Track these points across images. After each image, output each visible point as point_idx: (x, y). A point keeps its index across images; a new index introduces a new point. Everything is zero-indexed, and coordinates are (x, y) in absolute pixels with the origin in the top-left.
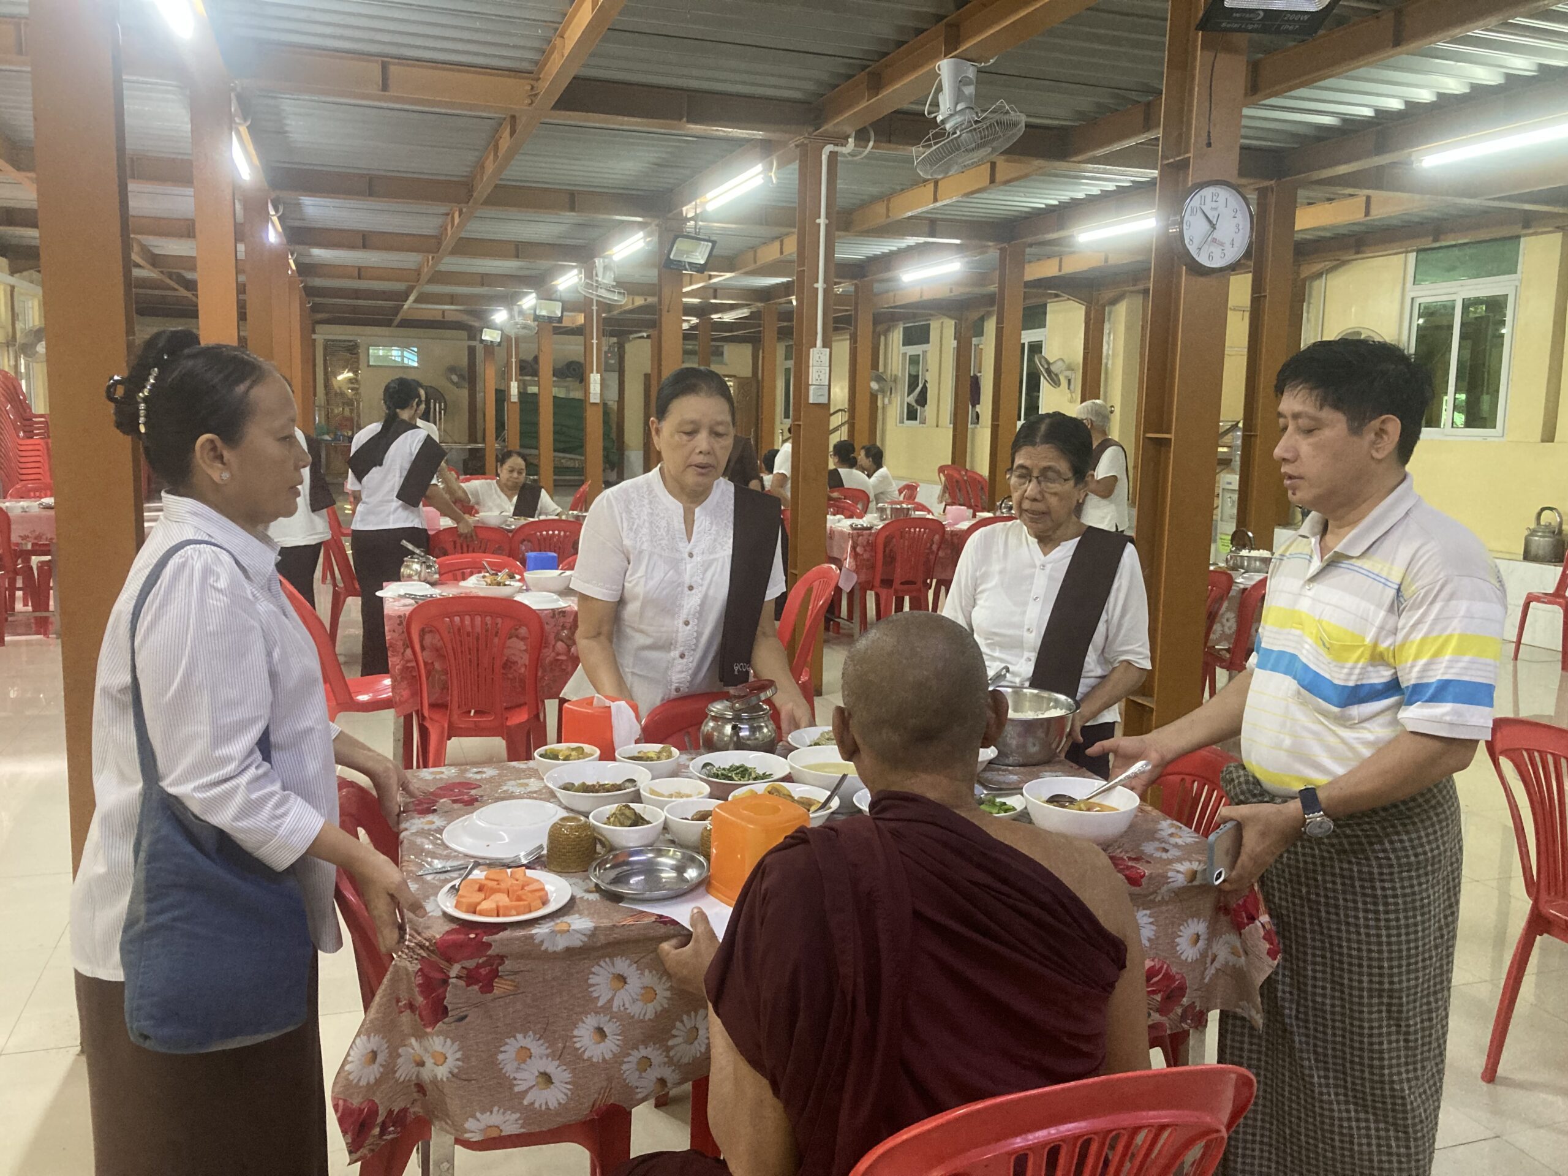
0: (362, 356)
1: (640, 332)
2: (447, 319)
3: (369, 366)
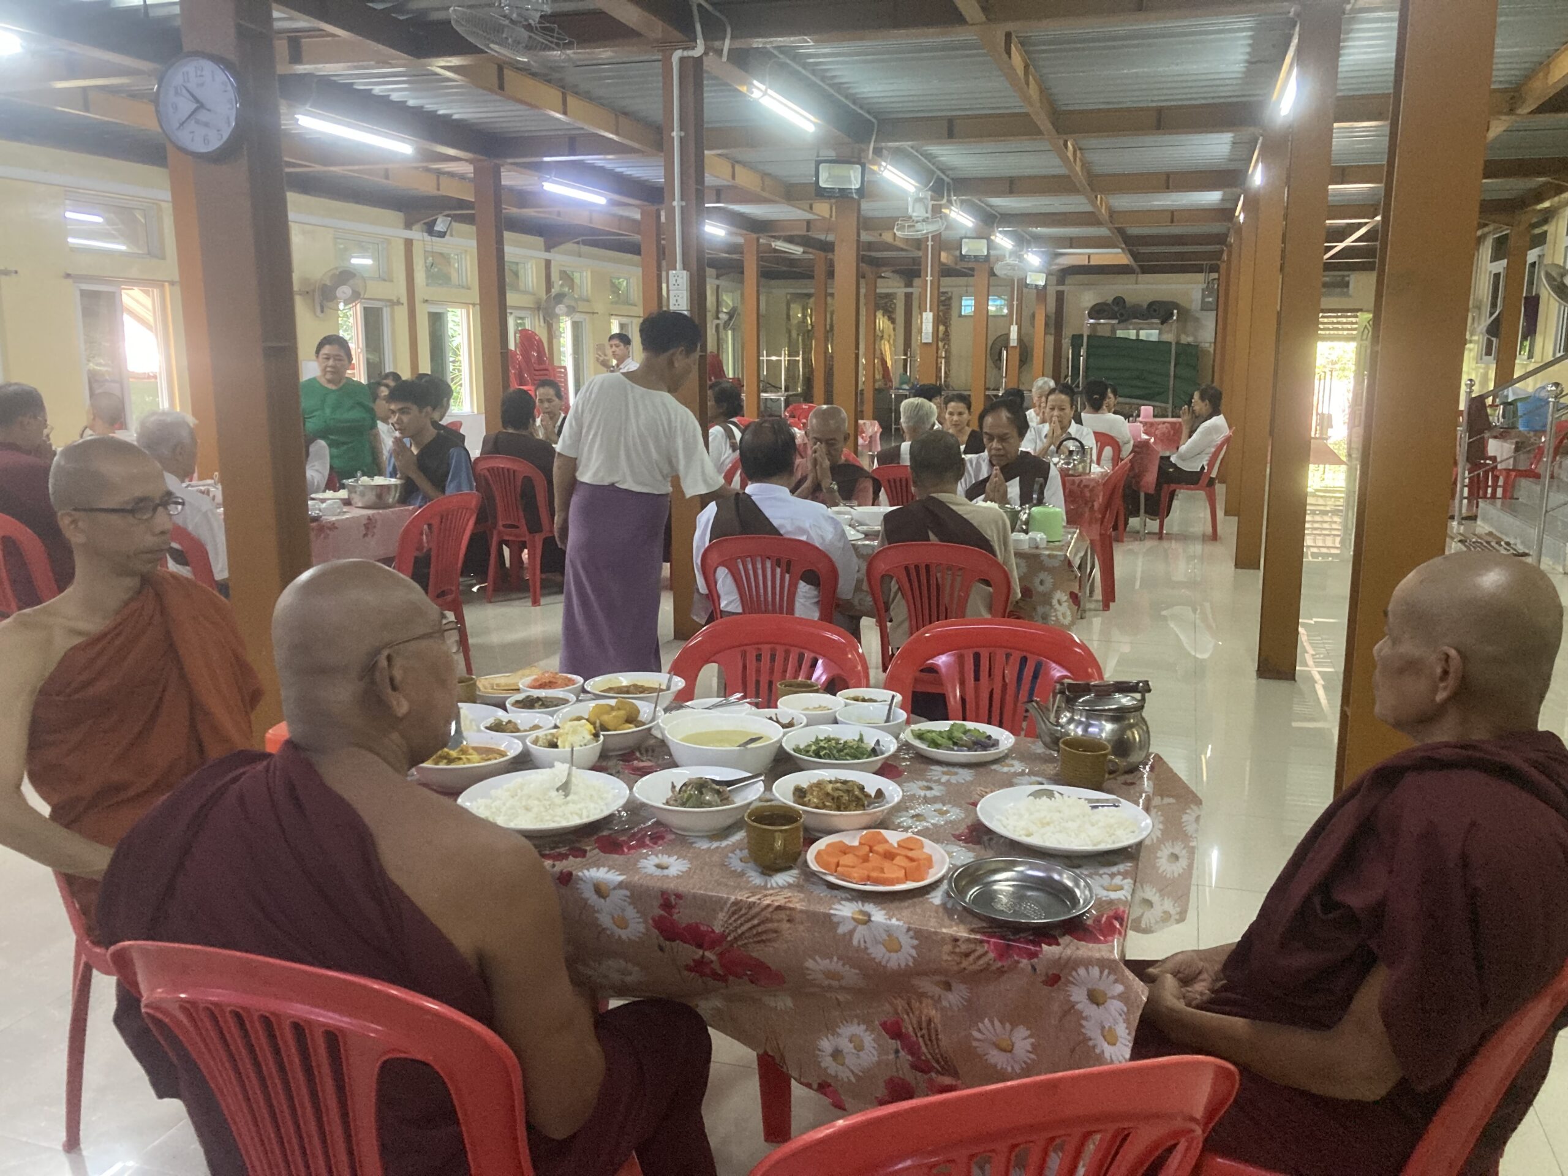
3: (960, 316)
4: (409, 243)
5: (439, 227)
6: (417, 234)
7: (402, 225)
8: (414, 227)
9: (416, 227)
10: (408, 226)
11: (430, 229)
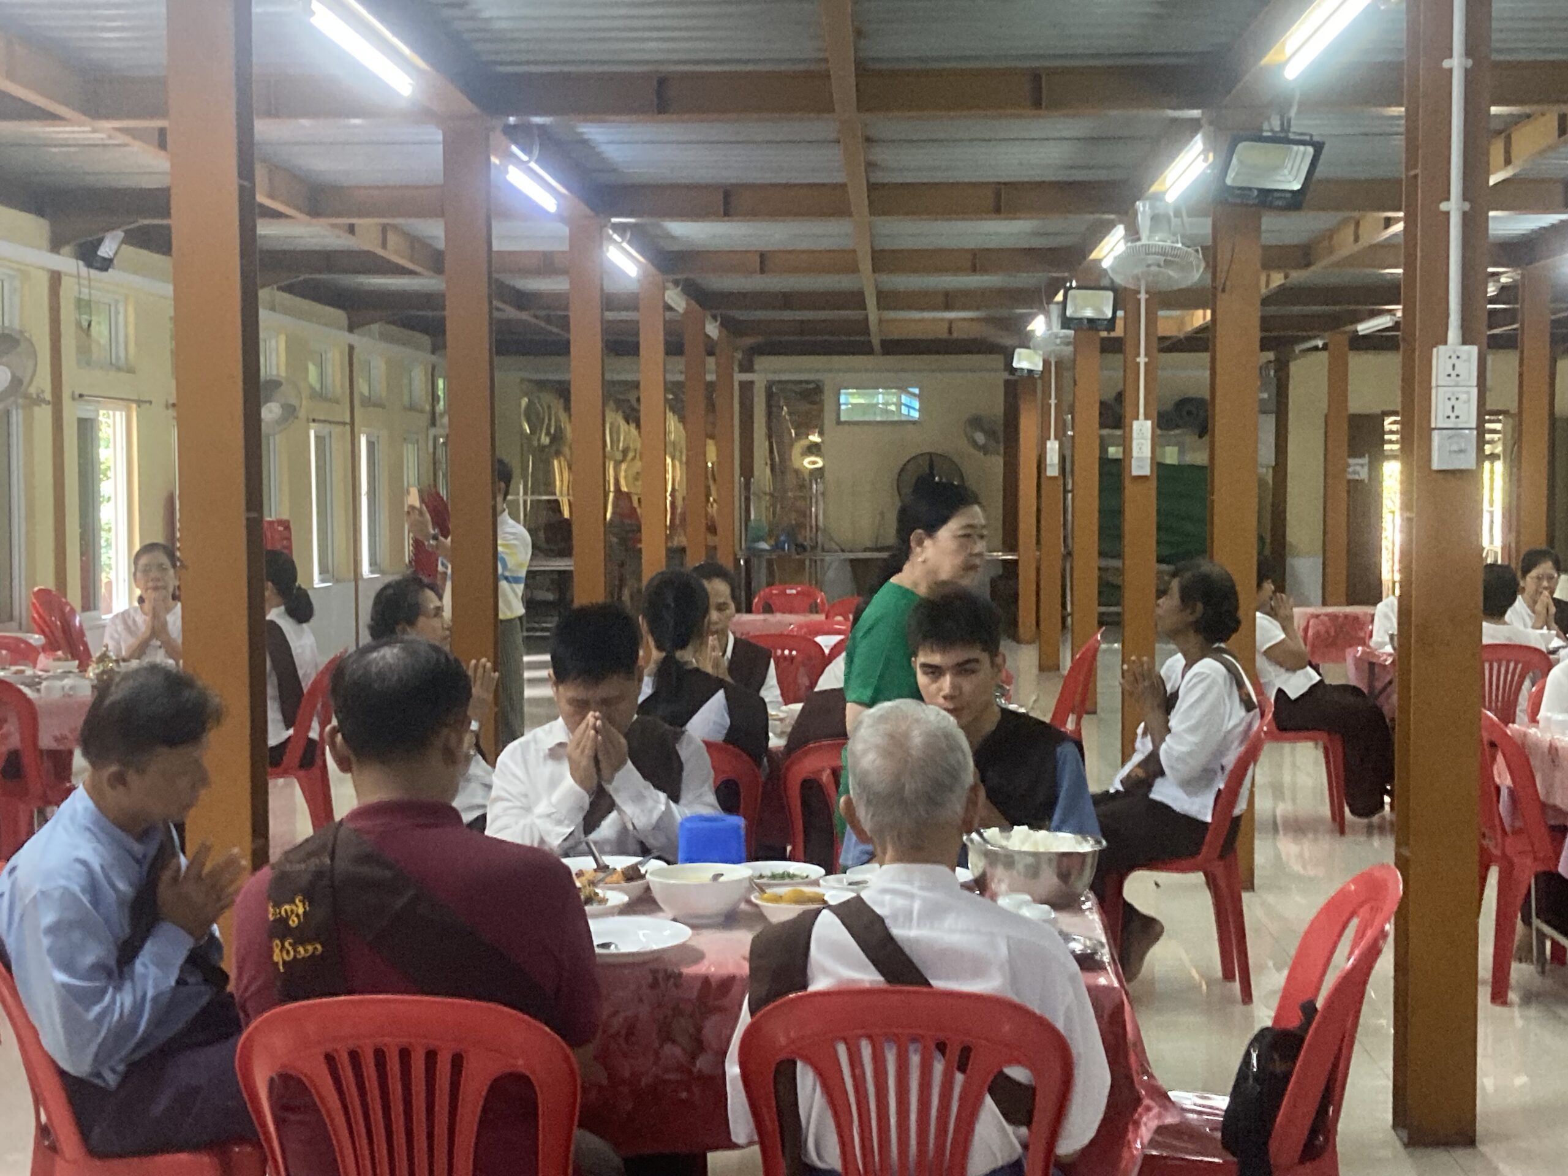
0: (828, 407)
1: (1310, 338)
2: (955, 335)
3: (839, 422)
4: (56, 278)
5: (106, 250)
6: (67, 263)
7: (45, 243)
8: (62, 251)
9: (67, 249)
10: (56, 246)
11: (89, 255)
